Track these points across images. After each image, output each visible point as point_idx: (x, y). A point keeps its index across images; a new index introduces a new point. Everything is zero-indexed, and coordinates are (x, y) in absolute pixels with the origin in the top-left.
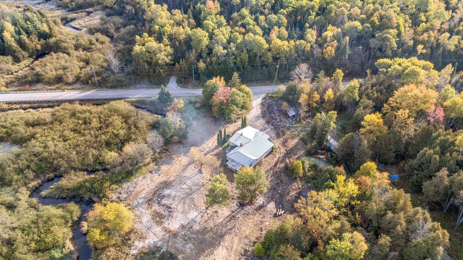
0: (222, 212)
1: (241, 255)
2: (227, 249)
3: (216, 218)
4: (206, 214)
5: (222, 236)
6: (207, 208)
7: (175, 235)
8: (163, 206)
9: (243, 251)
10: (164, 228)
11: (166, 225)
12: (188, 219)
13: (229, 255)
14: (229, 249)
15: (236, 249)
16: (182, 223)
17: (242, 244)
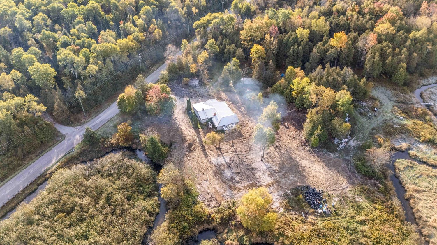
1: (311, 154)
3: (273, 155)
4: (267, 159)
5: (291, 158)
7: (277, 182)
9: (308, 152)
10: (266, 186)
11: (264, 184)
12: (266, 170)
13: (308, 159)
14: (304, 158)
15: (306, 155)
16: (267, 175)
17: (303, 151)
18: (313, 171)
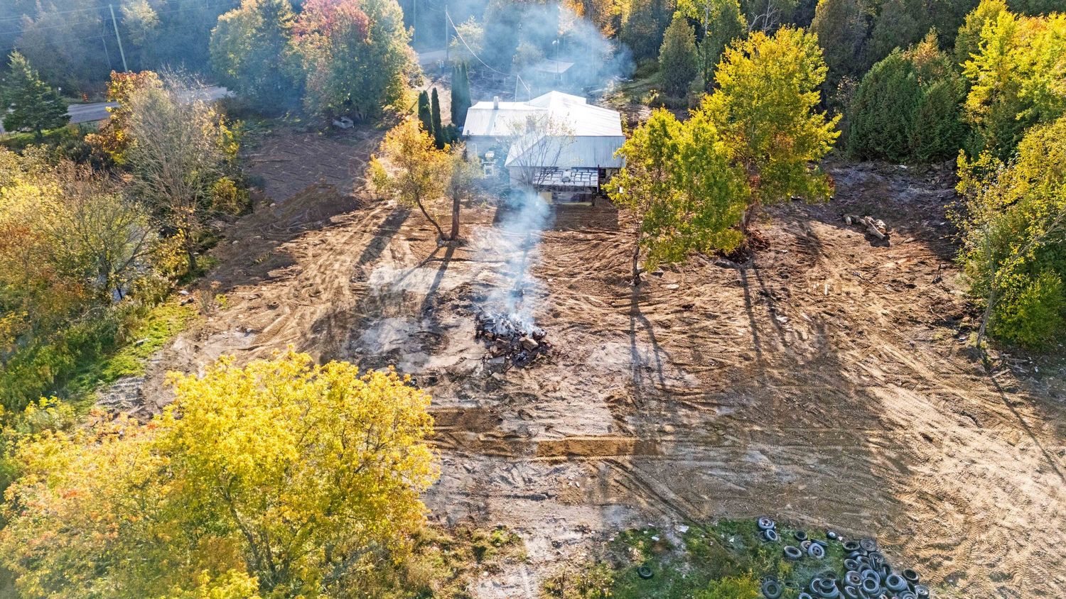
0: (705, 298)
1: (978, 373)
2: (906, 385)
3: (710, 324)
4: (658, 331)
6: (634, 313)
7: (639, 448)
8: (433, 381)
9: (962, 362)
10: (547, 449)
11: (542, 437)
12: (612, 374)
13: (945, 397)
14: (912, 381)
15: (936, 370)
16: (602, 396)
17: (923, 348)
18: (948, 466)
